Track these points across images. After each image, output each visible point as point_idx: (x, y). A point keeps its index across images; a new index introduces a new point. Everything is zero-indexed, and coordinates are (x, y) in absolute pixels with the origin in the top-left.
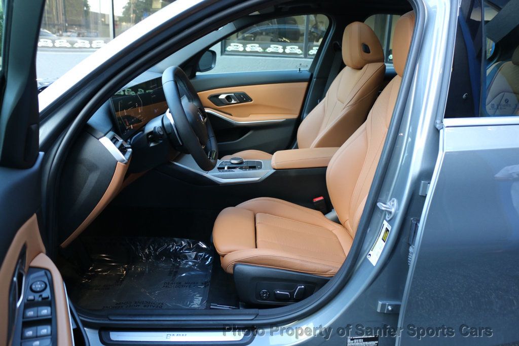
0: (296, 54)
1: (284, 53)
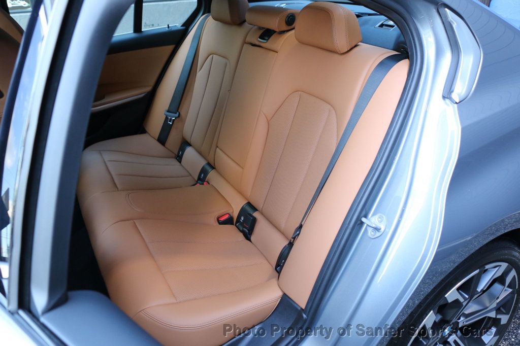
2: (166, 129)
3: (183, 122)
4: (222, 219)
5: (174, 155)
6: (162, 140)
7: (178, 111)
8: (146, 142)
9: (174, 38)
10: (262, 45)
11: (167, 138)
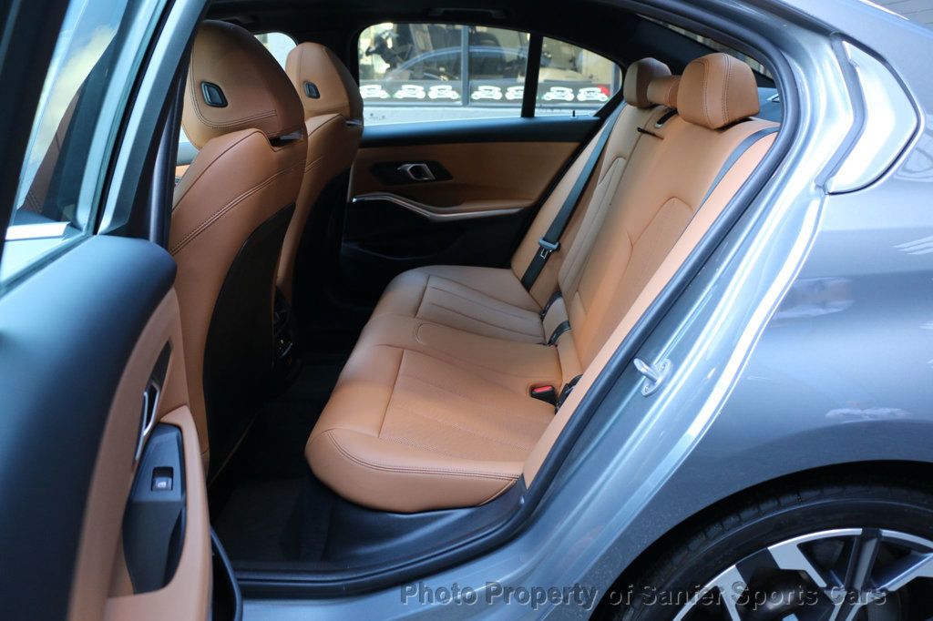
0: (449, 100)
1: (427, 99)
2: (538, 265)
3: (562, 258)
4: (538, 391)
5: (539, 309)
6: (527, 283)
7: (558, 239)
8: (503, 281)
9: (580, 133)
10: (656, 132)
11: (535, 280)
